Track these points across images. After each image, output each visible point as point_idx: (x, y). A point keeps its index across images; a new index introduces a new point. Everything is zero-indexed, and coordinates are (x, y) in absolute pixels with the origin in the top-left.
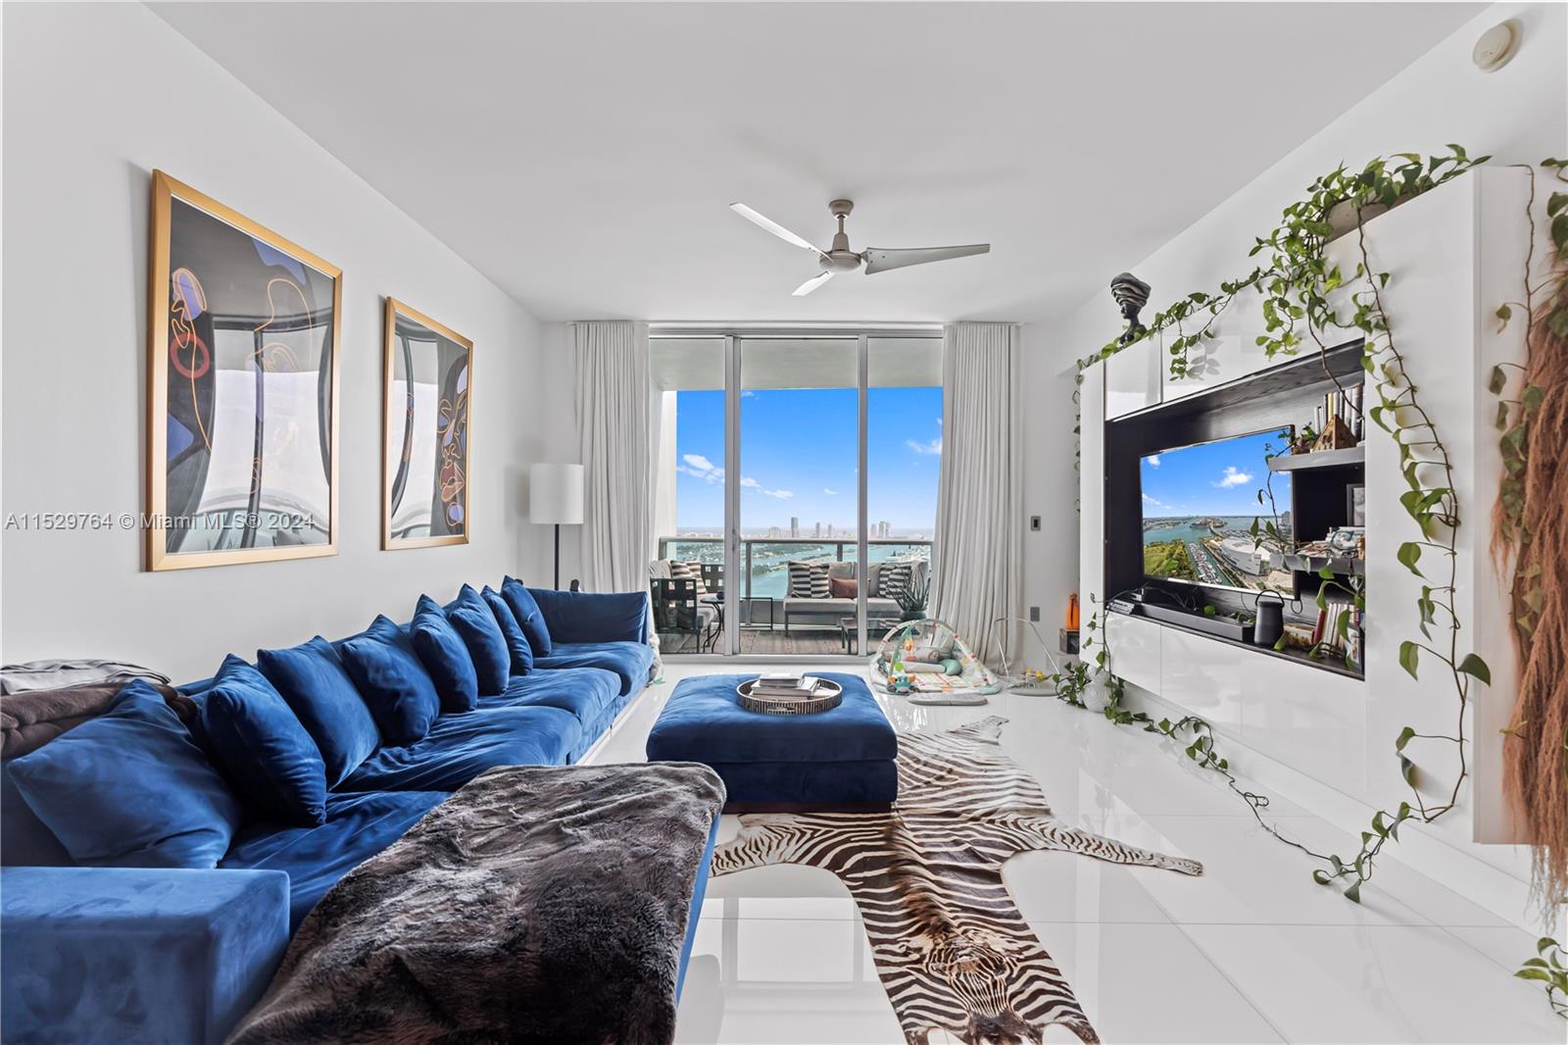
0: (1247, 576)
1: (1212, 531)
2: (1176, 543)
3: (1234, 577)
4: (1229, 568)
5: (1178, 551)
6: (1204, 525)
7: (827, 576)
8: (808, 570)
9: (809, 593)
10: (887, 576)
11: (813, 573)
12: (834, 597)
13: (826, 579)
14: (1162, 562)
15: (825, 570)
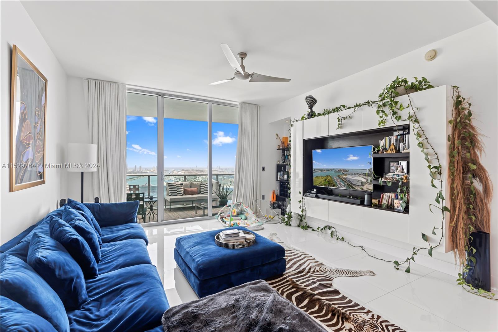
0: (356, 186)
1: (343, 173)
2: (328, 176)
3: (351, 186)
4: (349, 184)
5: (328, 179)
6: (340, 171)
7: (182, 187)
8: (176, 186)
9: (176, 194)
10: (204, 186)
11: (177, 187)
12: (185, 195)
13: (182, 189)
14: (321, 182)
15: (182, 185)
